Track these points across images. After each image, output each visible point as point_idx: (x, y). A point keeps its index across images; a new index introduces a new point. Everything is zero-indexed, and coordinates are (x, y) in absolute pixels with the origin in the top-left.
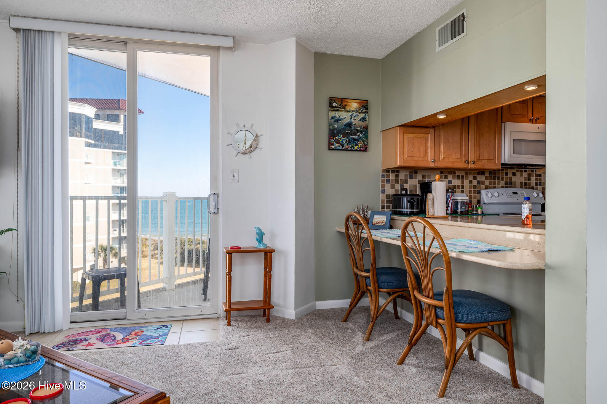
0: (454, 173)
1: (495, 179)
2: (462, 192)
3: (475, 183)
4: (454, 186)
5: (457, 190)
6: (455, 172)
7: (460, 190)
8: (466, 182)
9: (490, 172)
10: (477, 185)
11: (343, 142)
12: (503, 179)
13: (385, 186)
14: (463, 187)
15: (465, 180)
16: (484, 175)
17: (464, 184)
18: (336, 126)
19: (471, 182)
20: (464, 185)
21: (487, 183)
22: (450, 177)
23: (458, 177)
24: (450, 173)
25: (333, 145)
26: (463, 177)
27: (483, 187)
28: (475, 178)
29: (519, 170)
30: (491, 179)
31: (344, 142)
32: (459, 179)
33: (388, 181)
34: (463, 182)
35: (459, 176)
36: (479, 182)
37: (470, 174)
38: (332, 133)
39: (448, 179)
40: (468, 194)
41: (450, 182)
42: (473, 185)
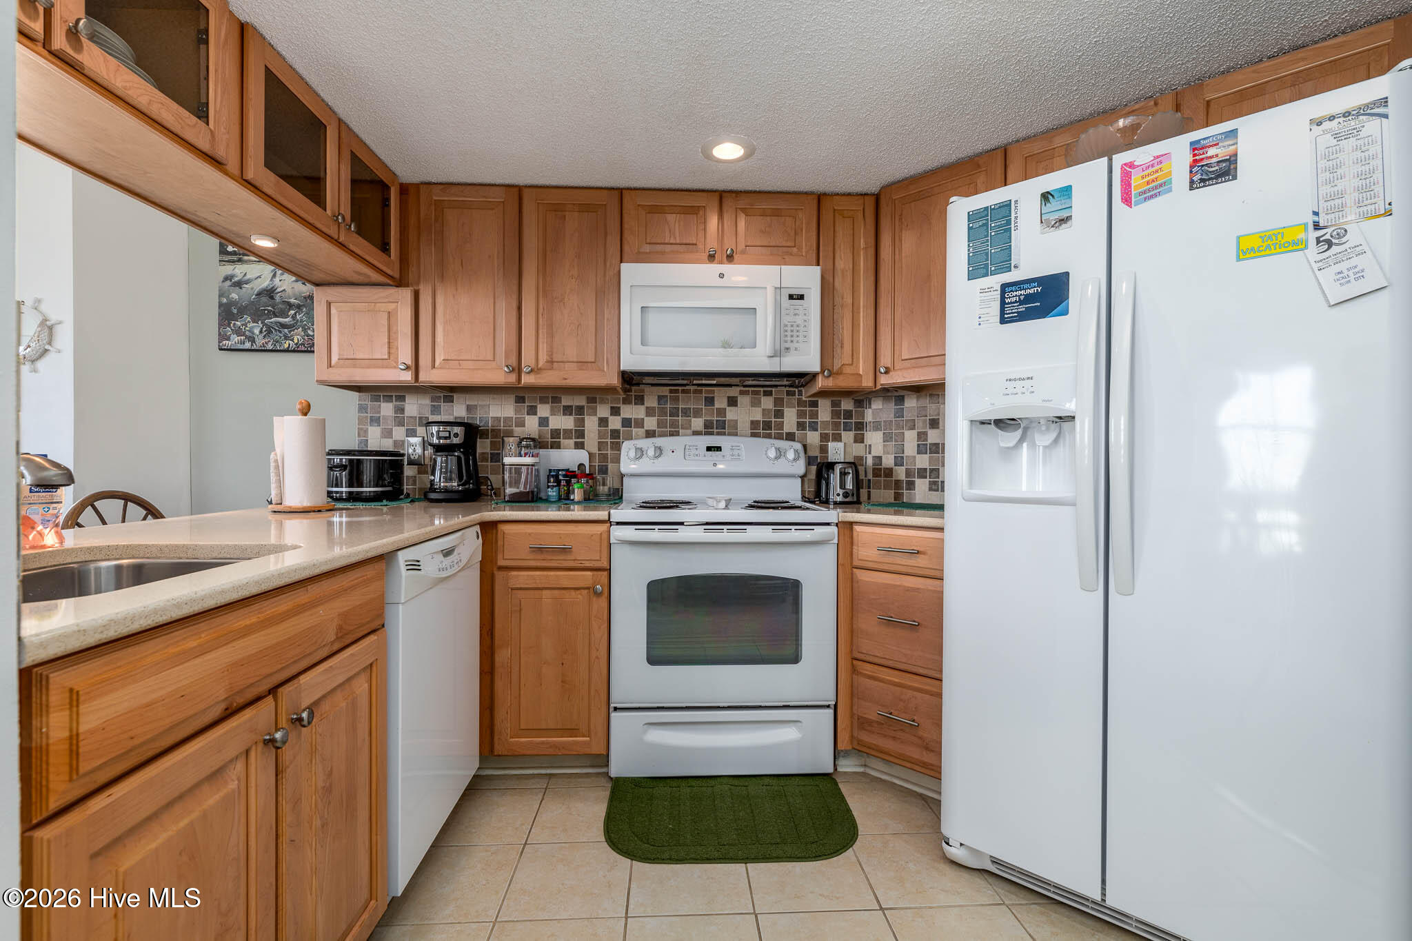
0: (556, 400)
1: (674, 413)
2: (580, 446)
3: (615, 423)
4: (556, 433)
5: (564, 442)
6: (557, 397)
7: (571, 442)
8: (591, 424)
9: (659, 396)
10: (622, 429)
11: (253, 333)
12: (697, 413)
13: (366, 431)
14: (581, 434)
15: (586, 418)
16: (643, 404)
17: (584, 427)
18: (234, 296)
19: (603, 422)
20: (584, 430)
21: (651, 423)
22: (544, 410)
23: (568, 410)
24: (543, 400)
25: (228, 339)
26: (580, 410)
27: (640, 433)
28: (615, 411)
29: (749, 391)
30: (663, 412)
31: (257, 331)
32: (571, 414)
33: (375, 421)
34: (580, 422)
35: (571, 406)
36: (627, 423)
37: (603, 401)
38: (228, 313)
39: (539, 414)
40: (595, 450)
41: (544, 422)
42: (610, 428)
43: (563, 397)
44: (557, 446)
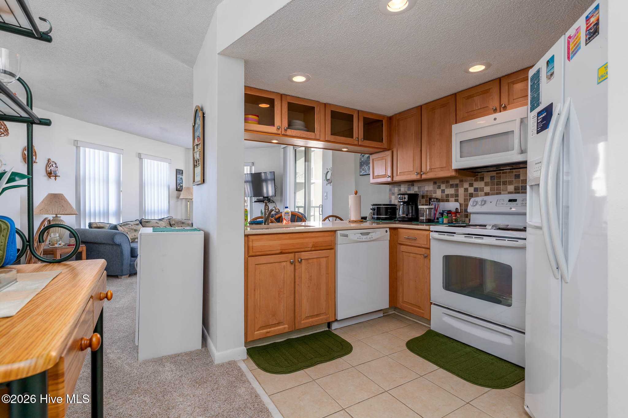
0: (448, 182)
1: (498, 184)
2: (457, 201)
3: (471, 190)
4: (447, 196)
5: (450, 199)
6: (448, 181)
7: (453, 199)
8: (461, 191)
9: (491, 177)
10: (474, 193)
11: (366, 169)
12: (511, 183)
13: (391, 197)
14: (457, 196)
15: (459, 188)
16: (483, 181)
17: (458, 192)
18: (363, 159)
19: (466, 190)
20: (458, 194)
21: (487, 189)
22: (443, 187)
23: (452, 186)
24: (443, 183)
25: (361, 172)
26: (457, 185)
27: (482, 194)
28: (471, 185)
30: (493, 184)
31: (367, 169)
32: (453, 188)
33: (393, 194)
34: (457, 191)
35: (453, 184)
36: (476, 190)
37: (466, 181)
38: (361, 165)
39: (441, 188)
40: (462, 202)
41: (443, 191)
42: (469, 192)
43: (450, 181)
44: (448, 201)
